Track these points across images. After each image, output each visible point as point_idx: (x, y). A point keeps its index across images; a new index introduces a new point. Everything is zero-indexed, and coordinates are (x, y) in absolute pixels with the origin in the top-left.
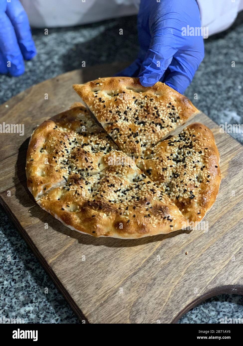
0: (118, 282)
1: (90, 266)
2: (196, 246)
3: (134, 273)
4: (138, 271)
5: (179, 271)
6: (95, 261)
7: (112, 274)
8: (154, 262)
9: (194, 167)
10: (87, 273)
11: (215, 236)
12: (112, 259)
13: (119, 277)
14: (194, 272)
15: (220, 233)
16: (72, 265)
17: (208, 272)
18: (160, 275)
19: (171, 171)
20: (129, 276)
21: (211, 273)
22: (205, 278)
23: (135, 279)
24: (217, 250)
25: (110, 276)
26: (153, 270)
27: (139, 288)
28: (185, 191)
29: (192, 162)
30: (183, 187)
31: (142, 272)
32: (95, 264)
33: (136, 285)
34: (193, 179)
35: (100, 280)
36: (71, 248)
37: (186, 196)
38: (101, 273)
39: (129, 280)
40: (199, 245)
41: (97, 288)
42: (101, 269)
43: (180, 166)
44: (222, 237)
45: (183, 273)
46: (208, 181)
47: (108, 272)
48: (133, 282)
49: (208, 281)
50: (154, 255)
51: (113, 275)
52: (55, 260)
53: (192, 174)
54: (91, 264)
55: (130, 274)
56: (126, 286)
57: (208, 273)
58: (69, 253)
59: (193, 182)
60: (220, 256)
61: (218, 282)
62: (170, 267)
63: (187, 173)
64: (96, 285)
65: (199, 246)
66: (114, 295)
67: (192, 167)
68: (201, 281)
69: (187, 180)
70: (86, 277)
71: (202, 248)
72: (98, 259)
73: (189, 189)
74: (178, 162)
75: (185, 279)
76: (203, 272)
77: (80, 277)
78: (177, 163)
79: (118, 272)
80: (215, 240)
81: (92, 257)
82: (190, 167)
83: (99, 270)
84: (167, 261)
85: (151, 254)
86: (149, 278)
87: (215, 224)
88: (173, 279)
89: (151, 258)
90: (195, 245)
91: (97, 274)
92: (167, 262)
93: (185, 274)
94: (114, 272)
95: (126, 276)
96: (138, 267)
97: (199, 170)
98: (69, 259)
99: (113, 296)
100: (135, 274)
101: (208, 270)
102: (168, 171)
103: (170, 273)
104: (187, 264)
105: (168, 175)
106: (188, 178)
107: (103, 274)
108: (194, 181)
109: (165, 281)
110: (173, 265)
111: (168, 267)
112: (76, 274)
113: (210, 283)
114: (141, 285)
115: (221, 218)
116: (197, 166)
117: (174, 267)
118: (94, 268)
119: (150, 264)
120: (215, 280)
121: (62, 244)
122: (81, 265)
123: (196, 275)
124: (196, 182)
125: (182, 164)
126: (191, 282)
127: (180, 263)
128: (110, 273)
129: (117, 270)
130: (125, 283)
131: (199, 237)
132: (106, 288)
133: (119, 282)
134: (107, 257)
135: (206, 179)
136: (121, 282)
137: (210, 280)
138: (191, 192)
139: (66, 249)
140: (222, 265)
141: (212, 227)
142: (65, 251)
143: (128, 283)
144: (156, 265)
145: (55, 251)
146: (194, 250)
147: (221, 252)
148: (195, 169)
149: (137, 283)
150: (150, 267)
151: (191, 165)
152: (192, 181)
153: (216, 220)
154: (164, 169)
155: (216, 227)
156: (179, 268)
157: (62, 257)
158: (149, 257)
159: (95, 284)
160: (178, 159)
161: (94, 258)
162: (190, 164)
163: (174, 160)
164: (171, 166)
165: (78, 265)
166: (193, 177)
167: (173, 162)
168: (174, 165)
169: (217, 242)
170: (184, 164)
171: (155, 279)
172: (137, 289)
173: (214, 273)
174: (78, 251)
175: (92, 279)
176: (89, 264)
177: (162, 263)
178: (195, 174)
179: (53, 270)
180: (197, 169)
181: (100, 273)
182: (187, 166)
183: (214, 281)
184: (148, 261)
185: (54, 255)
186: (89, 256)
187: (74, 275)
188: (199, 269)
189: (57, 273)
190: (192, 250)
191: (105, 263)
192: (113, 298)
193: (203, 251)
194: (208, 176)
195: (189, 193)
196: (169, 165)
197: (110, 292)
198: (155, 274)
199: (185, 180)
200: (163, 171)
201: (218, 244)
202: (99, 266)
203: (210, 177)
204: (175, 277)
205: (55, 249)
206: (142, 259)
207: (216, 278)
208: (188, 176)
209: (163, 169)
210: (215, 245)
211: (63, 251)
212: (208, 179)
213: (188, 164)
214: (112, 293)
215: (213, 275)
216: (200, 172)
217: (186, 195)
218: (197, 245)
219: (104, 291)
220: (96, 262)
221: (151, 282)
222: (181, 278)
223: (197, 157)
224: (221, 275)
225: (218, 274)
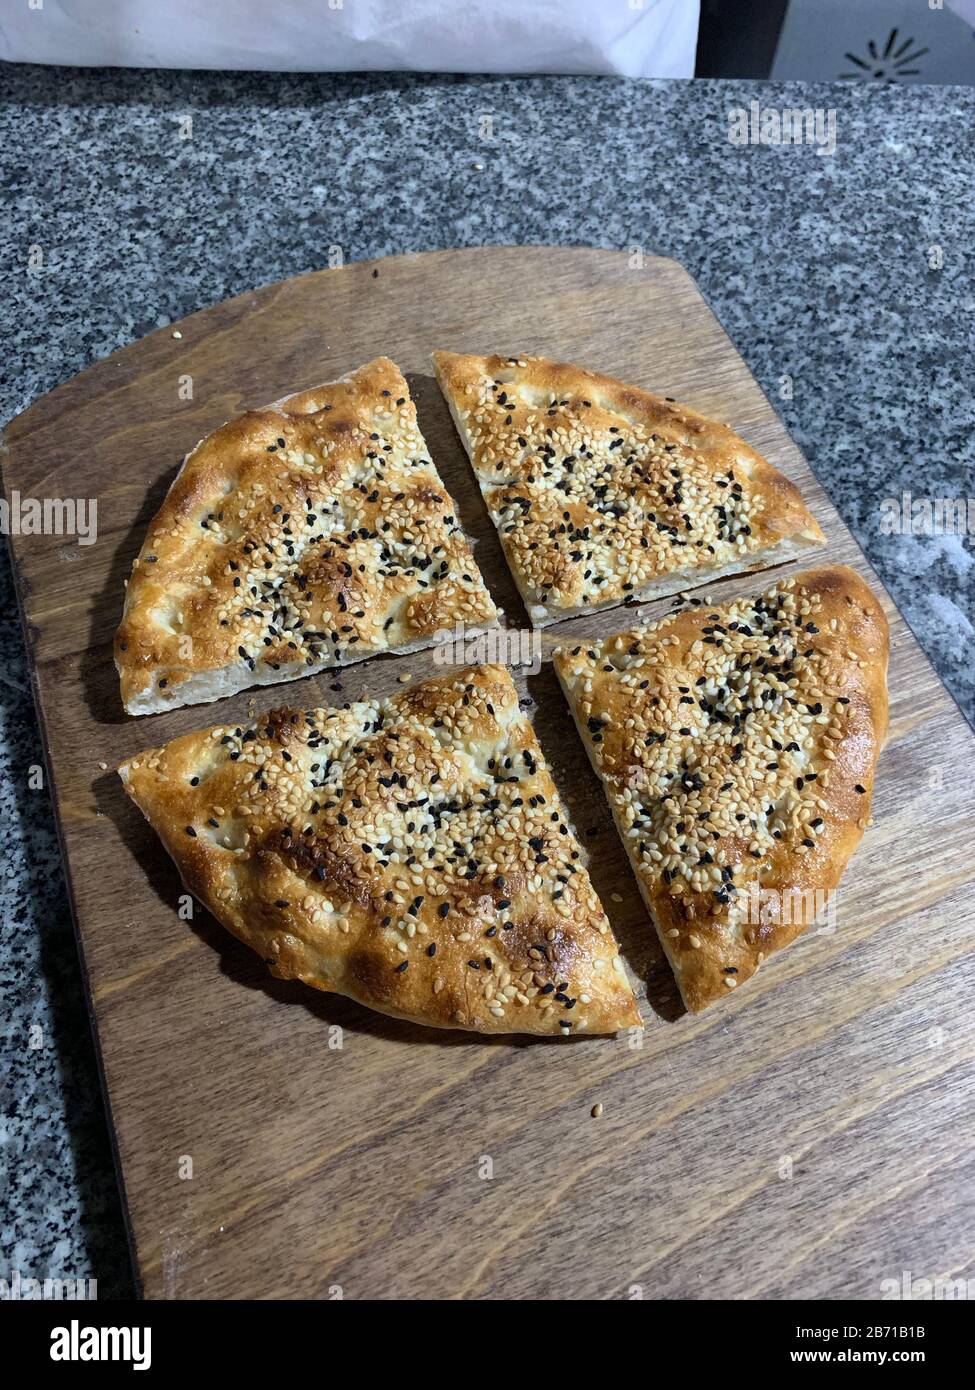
0: (307, 1156)
1: (228, 1058)
2: (642, 1091)
3: (376, 1137)
4: (392, 1134)
5: (542, 1183)
6: (255, 1039)
7: (294, 1117)
8: (464, 1113)
10: (209, 1084)
12: (317, 1049)
13: (315, 1137)
14: (597, 1202)
16: (168, 1034)
17: (651, 1219)
18: (468, 1176)
19: (679, 750)
20: (354, 1146)
21: (662, 1231)
22: (633, 1245)
23: (370, 1162)
25: (286, 1121)
26: (447, 1147)
27: (370, 1212)
29: (771, 744)
31: (406, 1139)
32: (249, 1054)
33: (368, 1192)
34: (753, 817)
35: (247, 1128)
36: (190, 960)
38: (258, 1101)
39: (349, 1161)
40: (654, 1086)
41: (223, 1162)
42: (263, 1082)
43: (717, 743)
45: (553, 1197)
47: (284, 1103)
48: (360, 1175)
49: (640, 1264)
50: (473, 1079)
51: (299, 1122)
52: (123, 992)
53: (753, 794)
54: (237, 1047)
55: (357, 1140)
56: (330, 1184)
57: (653, 1224)
58: (174, 979)
61: (676, 1279)
62: (517, 1151)
64: (226, 1145)
65: (652, 1094)
66: (273, 1213)
67: (764, 764)
68: (611, 1253)
70: (201, 1101)
71: (660, 1105)
72: (270, 1037)
74: (718, 717)
75: (553, 1226)
76: (632, 1215)
77: (181, 1092)
78: (712, 721)
79: (321, 1115)
81: (248, 1019)
82: (753, 760)
83: (257, 1086)
84: (513, 1121)
85: (464, 1074)
86: (422, 1176)
87: (743, 1010)
88: (510, 1209)
89: (457, 1092)
90: (637, 1083)
91: (244, 1099)
92: (513, 1127)
93: (563, 1199)
94: (303, 1110)
95: (341, 1141)
96: (398, 1117)
97: (787, 782)
98: (171, 1002)
99: (268, 1216)
100: (378, 1141)
101: (656, 1212)
102: (665, 750)
103: (508, 1179)
104: (585, 1158)
105: (661, 764)
107: (263, 1104)
109: (478, 1207)
110: (531, 1147)
111: (509, 1148)
112: (173, 1074)
114: (382, 1200)
116: (784, 767)
117: (532, 1156)
118: (241, 1070)
119: (444, 1118)
120: (667, 1268)
121: (167, 934)
122: (201, 1042)
123: (600, 1221)
125: (728, 737)
126: (573, 1244)
127: (557, 1148)
128: (290, 1111)
129: (319, 1104)
130: (330, 1169)
132: (254, 1172)
133: (309, 1160)
134: (301, 1039)
136: (319, 1160)
137: (647, 1260)
139: (172, 957)
142: (168, 965)
143: (342, 1173)
144: (465, 1129)
145: (134, 953)
146: (627, 1105)
149: (372, 1183)
150: (441, 1131)
151: (762, 756)
154: (655, 738)
156: (548, 1167)
157: (146, 987)
158: (454, 1086)
159: (224, 1139)
160: (720, 707)
161: (256, 1025)
162: (760, 748)
163: (706, 705)
164: (684, 732)
165: (191, 1041)
167: (698, 712)
168: (699, 726)
170: (737, 740)
171: (442, 1188)
172: (361, 1213)
173: (673, 1230)
174: (209, 982)
175: (218, 1114)
176: (230, 1046)
177: (489, 1128)
179: (100, 1031)
180: (779, 778)
181: (256, 1098)
182: (744, 753)
183: (662, 1272)
184: (440, 1103)
185: (125, 972)
186: (240, 1013)
187: (165, 1075)
188: (622, 1197)
189: (107, 1047)
190: (623, 1100)
191: (287, 1060)
192: (264, 1223)
193: (661, 1117)
196: (677, 727)
197: (265, 1191)
198: (450, 1164)
200: (647, 743)
202: (260, 1067)
204: (519, 1201)
205: (135, 947)
206: (427, 1085)
207: (675, 1258)
209: (651, 733)
211: (157, 962)
212: (812, 832)
213: (750, 745)
214: (269, 1203)
215: (666, 1242)
216: (788, 795)
218: (646, 1085)
219: (246, 1182)
220: (255, 1046)
221: (424, 1195)
222: (541, 1213)
223: (797, 726)
224: (698, 1250)
225: (690, 1241)
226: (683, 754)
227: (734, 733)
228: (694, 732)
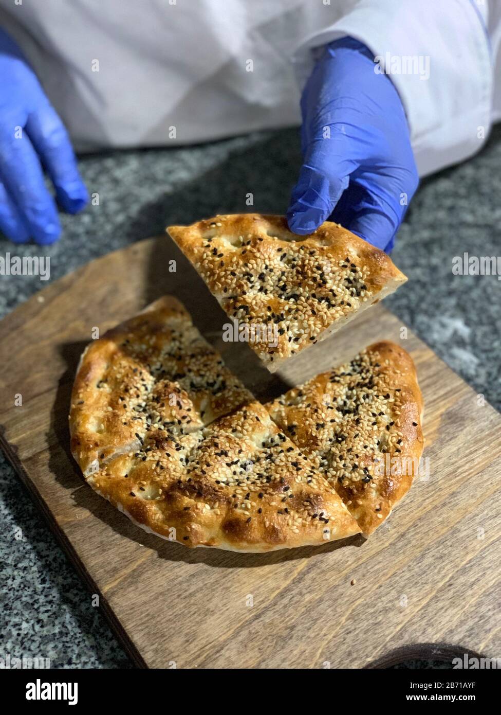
0: (225, 631)
1: (176, 601)
2: (371, 570)
3: (255, 616)
4: (263, 613)
5: (337, 615)
6: (186, 591)
7: (216, 616)
8: (293, 597)
9: (374, 424)
10: (170, 613)
11: (408, 553)
12: (217, 588)
13: (228, 622)
14: (364, 617)
15: (417, 546)
16: (144, 598)
17: (389, 618)
18: (303, 621)
19: (332, 429)
20: (247, 621)
21: (395, 621)
22: (384, 628)
23: (256, 626)
24: (409, 579)
25: (212, 619)
26: (290, 612)
27: (262, 644)
28: (355, 467)
29: (371, 415)
30: (352, 459)
31: (270, 614)
32: (185, 598)
33: (258, 638)
34: (372, 446)
35: (194, 626)
36: (144, 566)
37: (356, 478)
38: (196, 615)
39: (246, 627)
40: (377, 567)
41: (187, 641)
42: (196, 607)
43: (348, 421)
44: (419, 555)
45: (343, 619)
46: (398, 451)
47: (209, 612)
48: (253, 631)
49: (389, 635)
50: (294, 583)
51: (219, 618)
52: (116, 586)
53: (369, 437)
54: (179, 596)
55: (247, 618)
56: (240, 638)
58: (139, 576)
59: (371, 452)
60: (413, 589)
61: (406, 637)
62: (322, 606)
63: (360, 434)
64: (187, 634)
65: (376, 571)
66: (217, 655)
67: (371, 424)
68: (375, 634)
69: (359, 447)
70: (169, 620)
71: (381, 574)
72: (193, 589)
73: (362, 463)
74: (345, 412)
75: (347, 630)
76: (380, 618)
77: (158, 619)
78: (344, 415)
79: (227, 613)
80: (407, 559)
81: (180, 583)
82: (365, 423)
83: (194, 609)
84: (317, 595)
85: (289, 582)
86: (282, 625)
87: (408, 529)
88: (325, 628)
89: (287, 590)
90: (369, 568)
91: (189, 615)
92: (318, 597)
93: (347, 620)
94: (219, 613)
95: (240, 621)
96: (263, 605)
97: (383, 429)
98: (140, 585)
100: (257, 617)
101: (391, 614)
102: (326, 430)
103: (321, 617)
104: (354, 601)
105: (325, 436)
106: (362, 443)
107: (199, 615)
108: (372, 449)
109: (311, 631)
110: (328, 603)
111: (318, 606)
112: (151, 614)
113: (392, 639)
114: (266, 638)
115: (420, 519)
116: (380, 423)
117: (329, 606)
118: (184, 604)
119: (285, 601)
120: (401, 634)
121: (129, 559)
122: (161, 598)
123: (367, 624)
124: (377, 452)
125: (352, 417)
126: (357, 634)
127: (340, 601)
128: (213, 615)
129: (225, 609)
130: (238, 633)
131: (378, 553)
132: (204, 641)
133: (228, 631)
134: (208, 585)
135: (394, 445)
136: (232, 630)
137: (392, 632)
138: (366, 469)
139: (135, 567)
140: (415, 606)
141: (403, 535)
142: (134, 571)
143: (244, 634)
144: (296, 603)
145: (115, 570)
146: (366, 578)
147: (416, 583)
148: (375, 427)
149: (259, 633)
150: (285, 606)
151: (369, 421)
152: (368, 449)
153: (411, 523)
154: (320, 426)
155: (409, 536)
156: (339, 609)
157: (126, 583)
158: (285, 588)
159: (186, 632)
160: (346, 408)
161: (185, 585)
162: (367, 418)
163: (338, 409)
164: (332, 421)
165: (156, 598)
166: (371, 442)
167: (336, 412)
168: (339, 418)
169: (410, 564)
170: (356, 417)
171: (292, 628)
172: (259, 645)
173: (400, 619)
174: (156, 573)
175: (179, 624)
176: (176, 596)
177: (307, 600)
178: (375, 437)
179: (111, 605)
180: (378, 427)
181: (195, 613)
182: (361, 421)
183: (400, 635)
184: (282, 595)
185: (113, 578)
186: (176, 582)
187: (148, 615)
188: (374, 613)
189: (116, 610)
190: (364, 576)
191: (205, 595)
192: (214, 659)
193: (383, 579)
194: (399, 442)
195: (362, 472)
196: (329, 419)
197: (211, 648)
198: (293, 618)
199: (355, 448)
200: (317, 429)
201: (411, 568)
202: (192, 601)
203: (402, 444)
204: (329, 624)
205: (115, 567)
206: (272, 591)
207: (404, 629)
208: (363, 439)
209: (318, 425)
210: (405, 569)
211: (128, 571)
212: (399, 446)
213: (362, 417)
214: (214, 652)
215: (398, 625)
216: (385, 434)
217: (357, 474)
218: (372, 568)
219: (201, 646)
220: (187, 593)
221: (285, 633)
222: (340, 627)
223: (381, 405)
224: (413, 624)
225: (409, 621)
226: (334, 429)
227: (354, 416)
228: (337, 420)
